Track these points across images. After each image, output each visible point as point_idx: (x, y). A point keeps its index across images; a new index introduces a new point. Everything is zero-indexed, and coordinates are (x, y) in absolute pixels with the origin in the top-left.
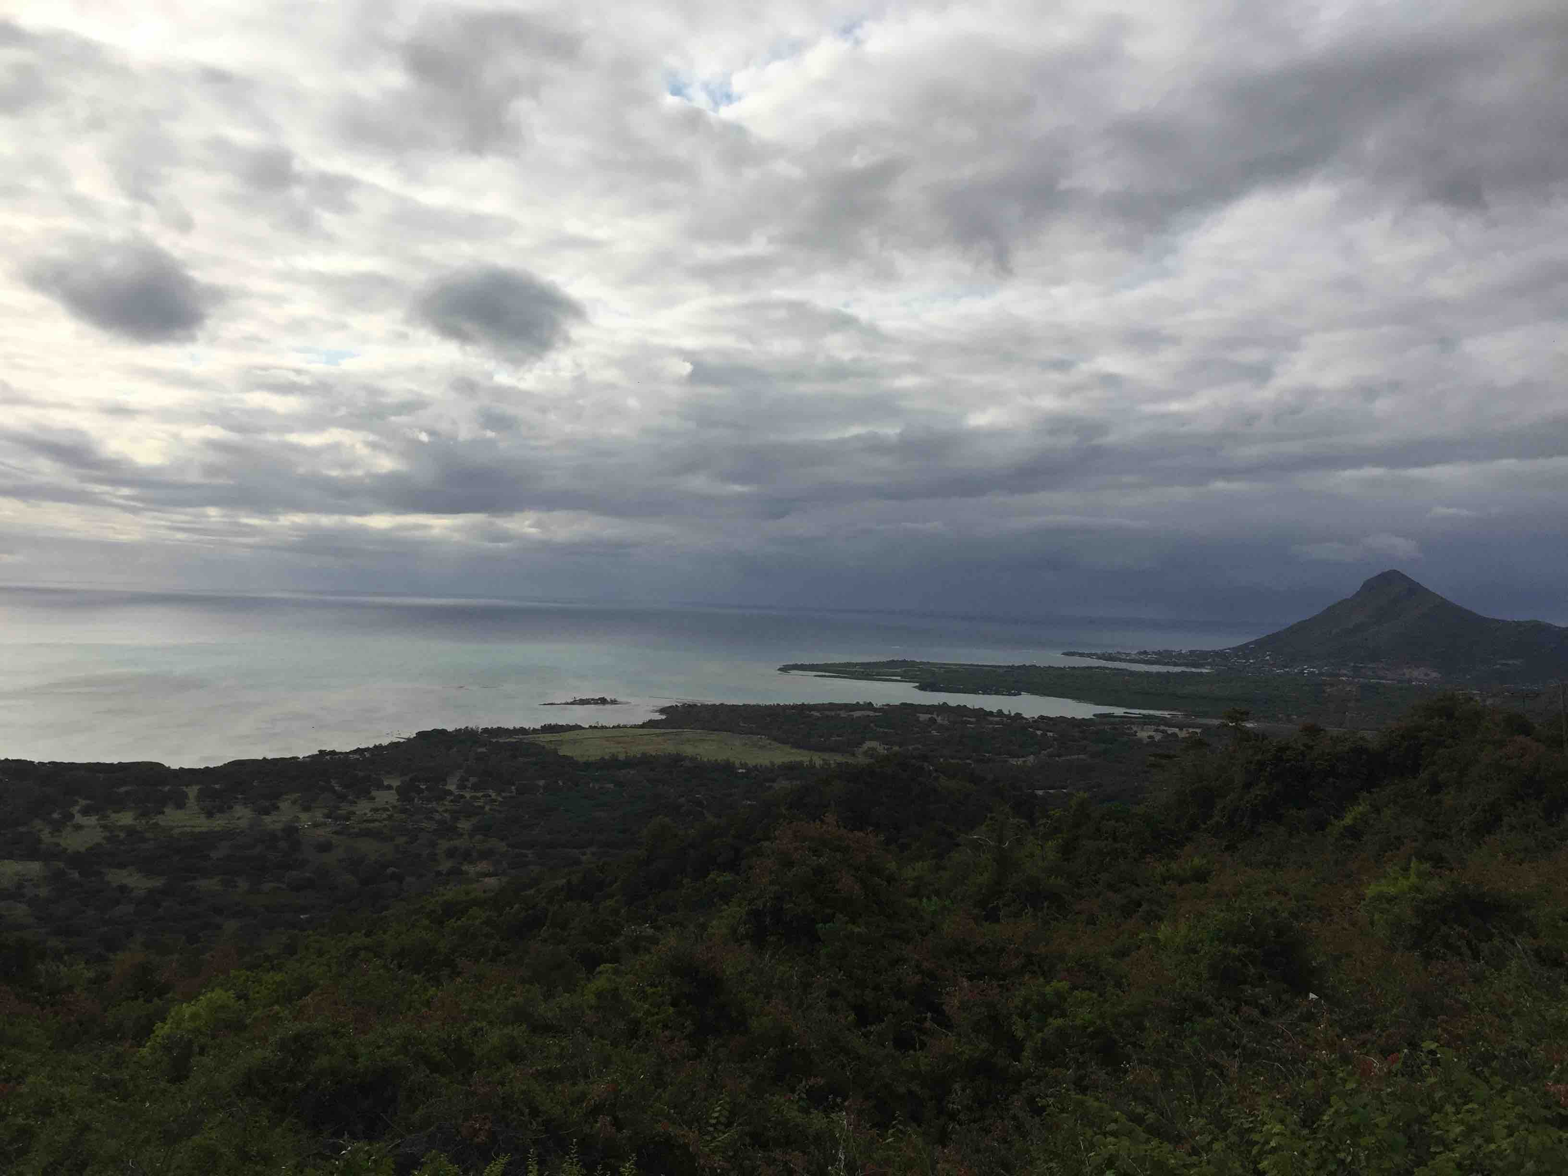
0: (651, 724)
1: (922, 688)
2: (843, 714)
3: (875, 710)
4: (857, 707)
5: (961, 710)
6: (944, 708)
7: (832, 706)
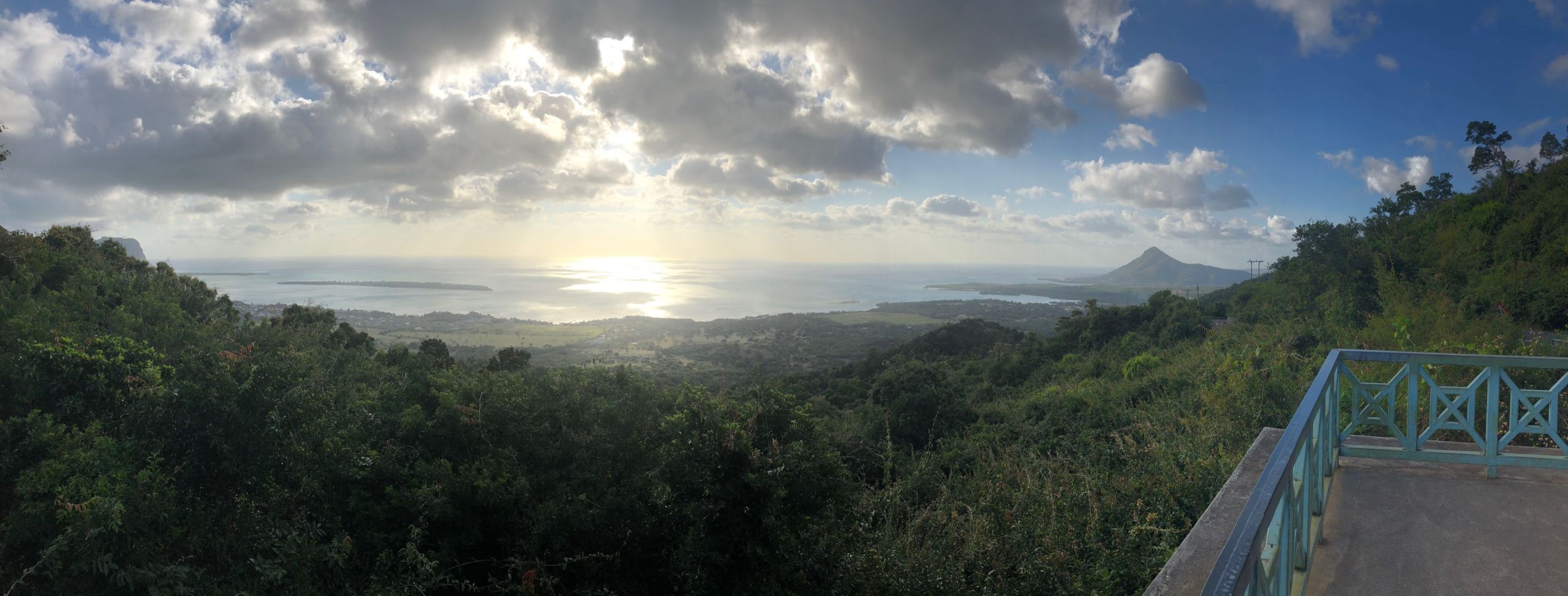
0: (873, 310)
1: (981, 293)
2: (950, 304)
3: (963, 302)
4: (956, 301)
5: (997, 301)
6: (990, 301)
7: (945, 301)
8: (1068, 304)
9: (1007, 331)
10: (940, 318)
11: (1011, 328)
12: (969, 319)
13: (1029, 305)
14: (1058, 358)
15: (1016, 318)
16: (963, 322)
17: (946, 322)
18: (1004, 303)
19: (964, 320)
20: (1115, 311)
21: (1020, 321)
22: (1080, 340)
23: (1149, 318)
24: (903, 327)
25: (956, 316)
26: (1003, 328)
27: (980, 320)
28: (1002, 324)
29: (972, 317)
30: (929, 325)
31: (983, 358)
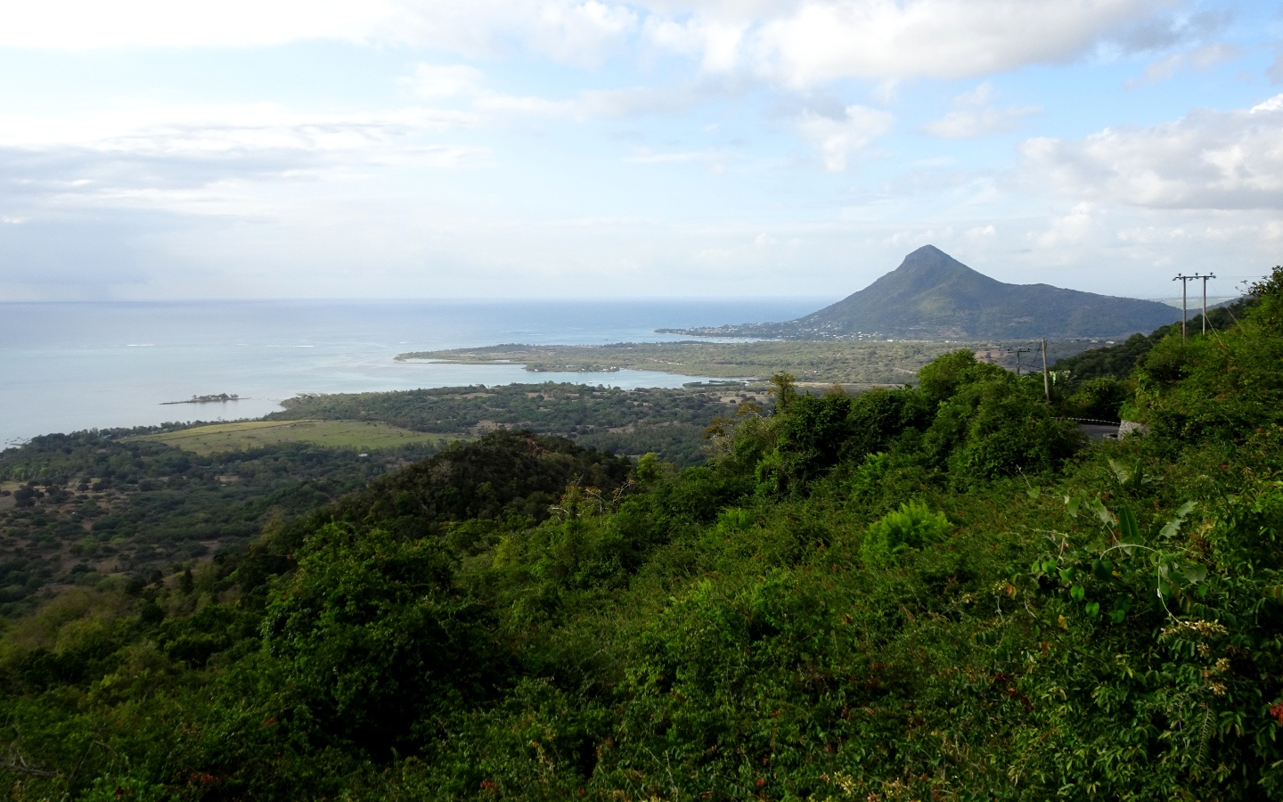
0: (273, 417)
1: (530, 369)
2: (457, 397)
8: (727, 387)
9: (592, 455)
10: (437, 430)
11: (601, 450)
12: (502, 432)
13: (641, 394)
14: (708, 517)
15: (611, 424)
16: (488, 438)
17: (451, 439)
18: (584, 390)
19: (492, 435)
20: (840, 405)
21: (619, 430)
22: (758, 473)
23: (922, 420)
24: (349, 455)
25: (473, 424)
26: (580, 449)
27: (527, 433)
28: (579, 441)
29: (509, 427)
30: (409, 448)
31: (537, 524)
